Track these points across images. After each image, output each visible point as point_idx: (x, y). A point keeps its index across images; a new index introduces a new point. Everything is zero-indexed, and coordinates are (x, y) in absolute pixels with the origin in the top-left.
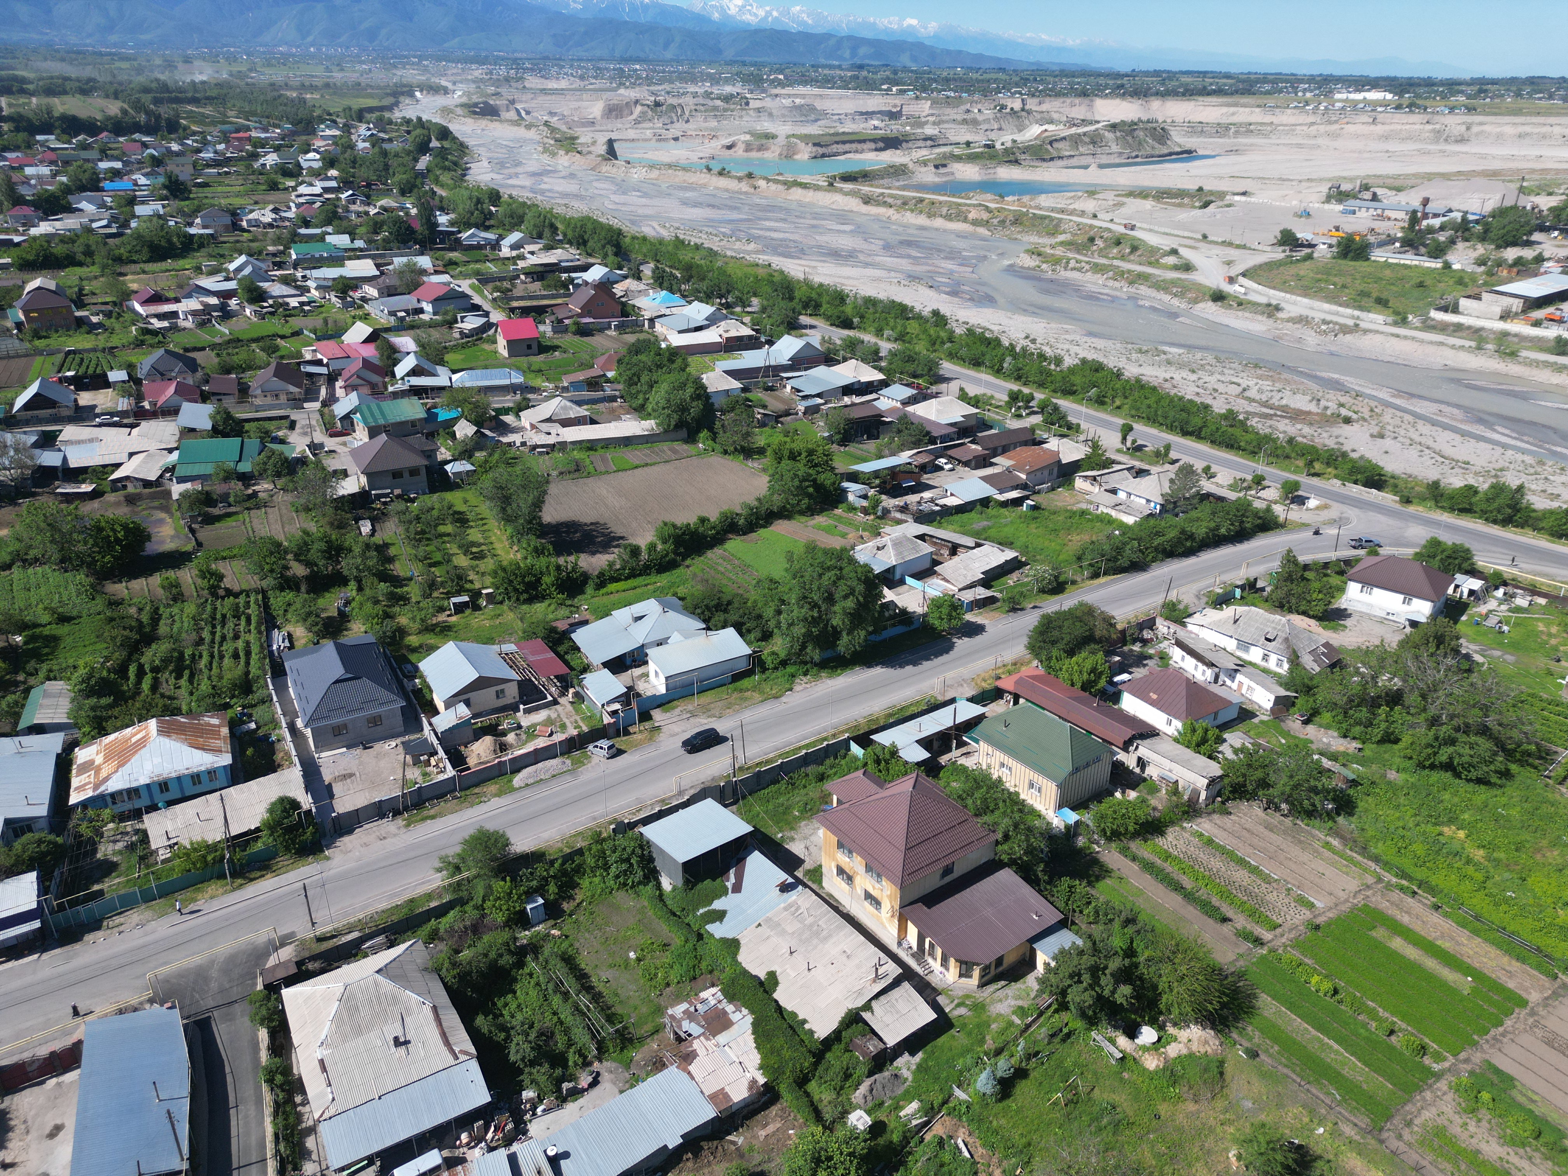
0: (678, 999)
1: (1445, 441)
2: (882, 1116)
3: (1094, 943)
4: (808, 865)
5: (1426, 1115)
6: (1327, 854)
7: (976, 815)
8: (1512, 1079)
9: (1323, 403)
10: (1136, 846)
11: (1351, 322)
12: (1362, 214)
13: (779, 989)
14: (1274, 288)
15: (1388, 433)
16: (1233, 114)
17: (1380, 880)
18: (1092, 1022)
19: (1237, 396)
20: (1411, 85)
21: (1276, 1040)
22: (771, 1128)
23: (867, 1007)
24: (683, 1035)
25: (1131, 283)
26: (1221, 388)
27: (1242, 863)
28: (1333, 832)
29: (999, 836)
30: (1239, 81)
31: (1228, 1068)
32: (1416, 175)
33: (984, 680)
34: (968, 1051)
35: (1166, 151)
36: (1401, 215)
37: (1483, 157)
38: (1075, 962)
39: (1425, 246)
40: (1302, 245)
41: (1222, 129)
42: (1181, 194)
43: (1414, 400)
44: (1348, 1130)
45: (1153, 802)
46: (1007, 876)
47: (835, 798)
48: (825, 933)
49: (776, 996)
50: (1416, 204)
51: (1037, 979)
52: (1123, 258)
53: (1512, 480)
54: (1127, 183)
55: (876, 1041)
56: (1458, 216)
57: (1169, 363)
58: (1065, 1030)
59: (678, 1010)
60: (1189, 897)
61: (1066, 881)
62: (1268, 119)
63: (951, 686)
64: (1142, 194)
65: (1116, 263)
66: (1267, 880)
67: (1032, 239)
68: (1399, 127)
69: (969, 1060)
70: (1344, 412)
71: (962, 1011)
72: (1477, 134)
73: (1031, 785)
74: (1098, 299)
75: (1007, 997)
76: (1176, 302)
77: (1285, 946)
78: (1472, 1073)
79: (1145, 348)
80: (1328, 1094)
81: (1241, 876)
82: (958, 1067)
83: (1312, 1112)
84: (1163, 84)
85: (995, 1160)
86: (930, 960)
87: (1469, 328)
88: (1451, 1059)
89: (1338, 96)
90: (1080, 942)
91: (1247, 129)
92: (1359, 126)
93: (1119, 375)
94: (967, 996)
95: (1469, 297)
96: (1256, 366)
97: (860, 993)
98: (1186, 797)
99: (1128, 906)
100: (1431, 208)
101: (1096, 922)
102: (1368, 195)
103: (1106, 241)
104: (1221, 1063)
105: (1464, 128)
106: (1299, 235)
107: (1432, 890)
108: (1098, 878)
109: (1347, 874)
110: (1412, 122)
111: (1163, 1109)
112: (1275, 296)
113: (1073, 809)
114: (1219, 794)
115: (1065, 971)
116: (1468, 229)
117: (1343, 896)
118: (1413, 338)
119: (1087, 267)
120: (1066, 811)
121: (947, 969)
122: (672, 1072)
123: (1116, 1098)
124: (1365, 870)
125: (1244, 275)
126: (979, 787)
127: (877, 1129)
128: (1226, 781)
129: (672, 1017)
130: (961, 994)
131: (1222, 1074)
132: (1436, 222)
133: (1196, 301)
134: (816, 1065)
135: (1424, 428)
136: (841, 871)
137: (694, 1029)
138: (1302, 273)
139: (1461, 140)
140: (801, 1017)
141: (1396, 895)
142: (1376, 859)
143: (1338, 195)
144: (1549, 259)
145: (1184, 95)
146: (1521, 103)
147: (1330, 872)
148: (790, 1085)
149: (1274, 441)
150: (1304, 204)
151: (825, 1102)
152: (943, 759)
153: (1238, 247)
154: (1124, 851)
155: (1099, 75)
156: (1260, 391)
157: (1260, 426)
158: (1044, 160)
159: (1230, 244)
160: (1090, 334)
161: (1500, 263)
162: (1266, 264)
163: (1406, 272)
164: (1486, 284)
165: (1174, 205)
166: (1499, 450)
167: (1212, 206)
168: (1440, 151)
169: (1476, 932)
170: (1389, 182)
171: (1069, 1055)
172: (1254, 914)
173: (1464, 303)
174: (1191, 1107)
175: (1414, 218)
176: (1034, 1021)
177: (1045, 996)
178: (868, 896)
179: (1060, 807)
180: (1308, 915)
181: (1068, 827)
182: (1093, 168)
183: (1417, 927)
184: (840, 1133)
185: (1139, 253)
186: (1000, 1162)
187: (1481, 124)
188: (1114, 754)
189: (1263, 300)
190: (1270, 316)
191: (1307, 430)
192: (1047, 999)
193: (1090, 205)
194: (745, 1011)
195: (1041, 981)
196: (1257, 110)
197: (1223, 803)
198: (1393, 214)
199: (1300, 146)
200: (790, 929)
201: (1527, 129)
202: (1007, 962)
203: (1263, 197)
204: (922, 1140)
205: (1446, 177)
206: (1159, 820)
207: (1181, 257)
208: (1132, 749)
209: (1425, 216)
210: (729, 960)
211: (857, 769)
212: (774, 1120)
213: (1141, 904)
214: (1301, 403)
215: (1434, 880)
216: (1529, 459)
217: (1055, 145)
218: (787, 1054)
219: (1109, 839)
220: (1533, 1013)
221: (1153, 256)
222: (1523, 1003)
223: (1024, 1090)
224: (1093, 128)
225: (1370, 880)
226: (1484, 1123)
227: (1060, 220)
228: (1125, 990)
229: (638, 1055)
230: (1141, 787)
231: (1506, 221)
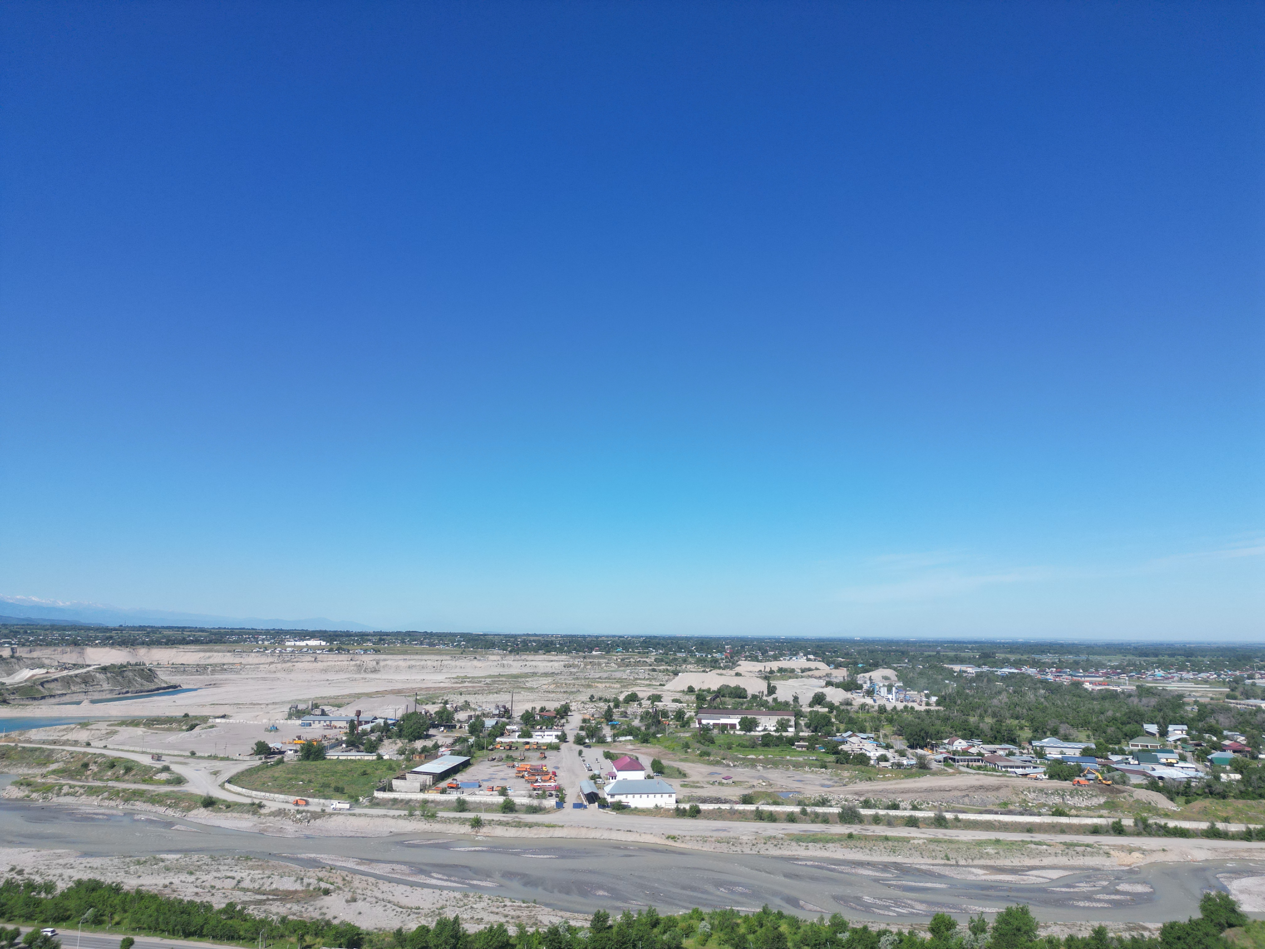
1: (400, 893)
9: (306, 881)
11: (318, 809)
12: (316, 725)
14: (256, 790)
15: (358, 897)
16: (209, 657)
19: (233, 889)
20: (337, 636)
25: (127, 801)
26: (218, 883)
30: (212, 633)
32: (350, 696)
35: (154, 687)
36: (343, 724)
37: (390, 681)
39: (363, 744)
40: (274, 753)
41: (201, 669)
42: (169, 720)
43: (374, 865)
50: (352, 715)
52: (117, 779)
53: (450, 915)
54: (119, 714)
56: (381, 722)
57: (168, 869)
62: (237, 660)
64: (134, 722)
65: (110, 784)
67: (22, 771)
68: (333, 663)
70: (323, 885)
72: (384, 667)
74: (93, 819)
76: (170, 812)
79: (143, 859)
84: (148, 636)
87: (402, 801)
89: (288, 644)
91: (221, 668)
92: (305, 663)
93: (116, 889)
95: (398, 778)
96: (247, 858)
100: (363, 717)
102: (318, 712)
103: (100, 765)
105: (375, 663)
106: (271, 746)
110: (341, 660)
112: (258, 796)
116: (389, 730)
118: (366, 815)
119: (82, 791)
125: (229, 781)
132: (368, 727)
133: (189, 809)
135: (385, 886)
138: (276, 775)
139: (375, 671)
143: (296, 713)
144: (442, 746)
145: (166, 644)
146: (406, 647)
149: (270, 923)
150: (272, 722)
153: (223, 759)
155: (89, 629)
156: (253, 880)
157: (256, 912)
158: (35, 699)
159: (215, 758)
160: (86, 854)
161: (413, 752)
162: (247, 770)
163: (353, 765)
164: (407, 767)
165: (164, 729)
166: (438, 892)
167: (197, 728)
168: (362, 678)
170: (331, 701)
173: (395, 783)
175: (353, 725)
182: (85, 703)
185: (133, 772)
187: (385, 660)
189: (248, 801)
190: (255, 813)
191: (295, 908)
193: (83, 735)
196: (229, 654)
198: (338, 724)
199: (264, 679)
201: (413, 663)
203: (239, 718)
205: (369, 695)
207: (173, 773)
209: (360, 723)
214: (288, 884)
216: (458, 895)
217: (46, 686)
221: (146, 775)
224: (84, 670)
227: (52, 751)
231: (412, 723)
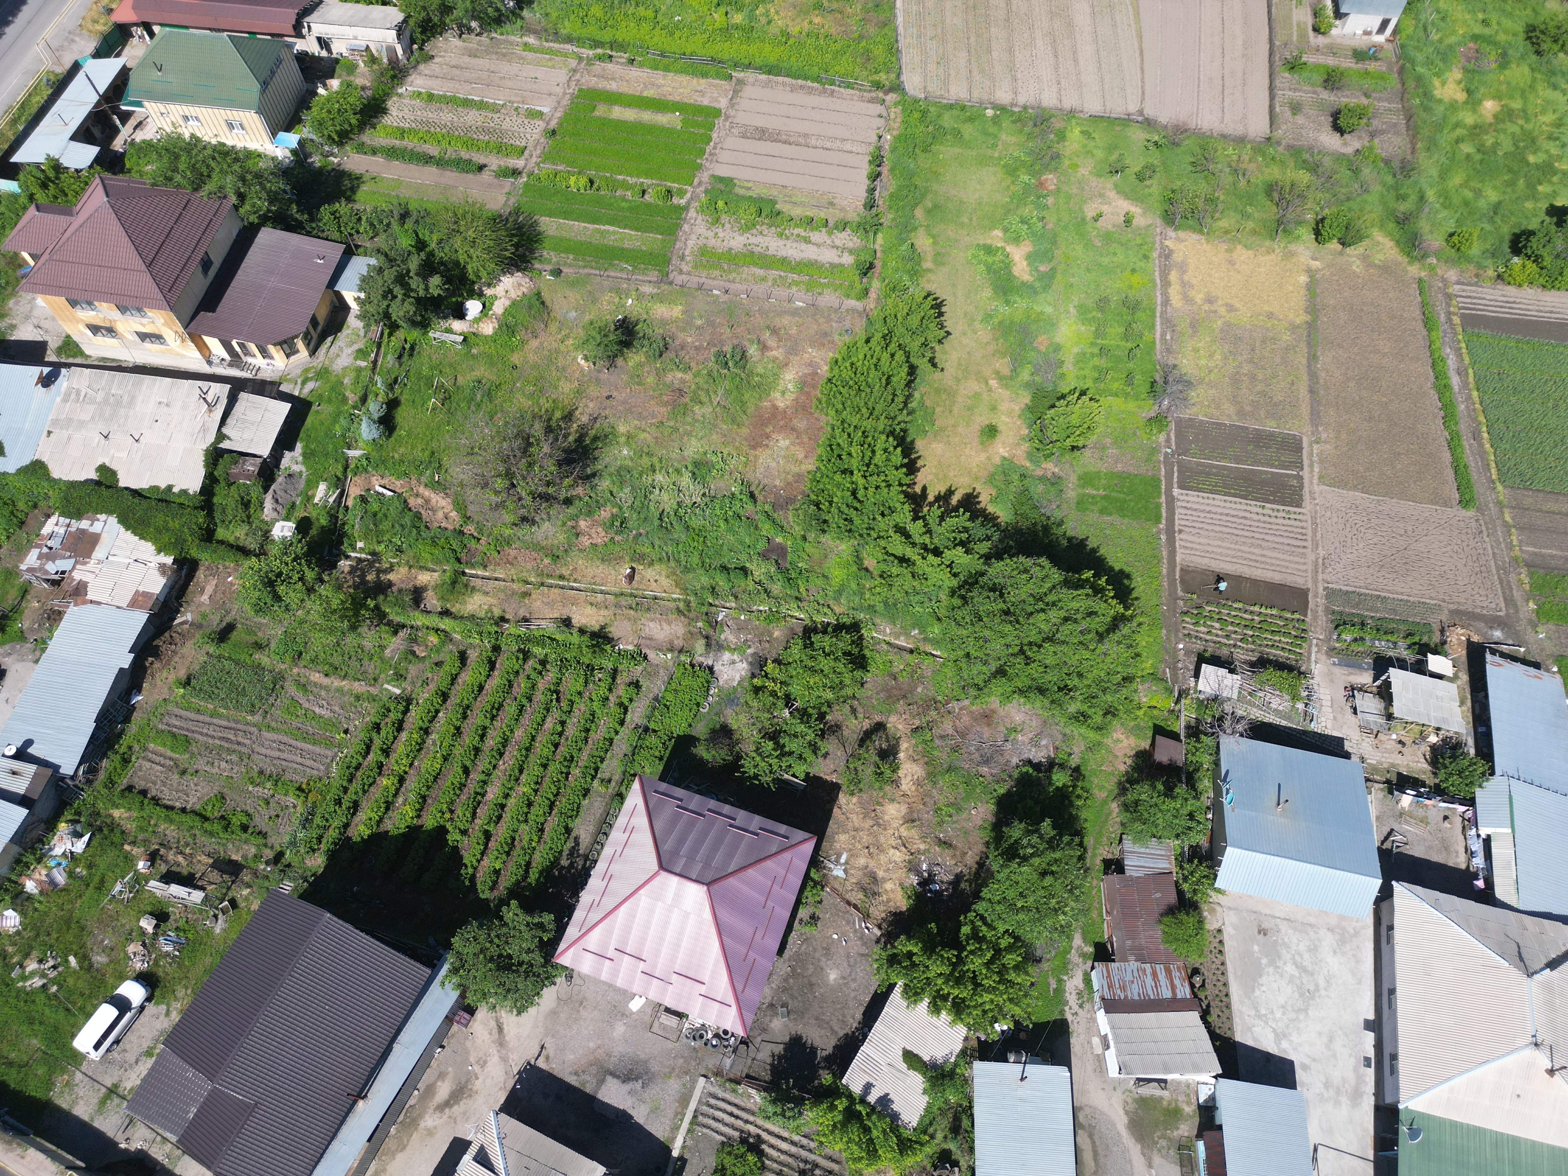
0: (21, 552)
2: (300, 513)
3: (386, 255)
4: (53, 343)
5: (690, 243)
6: (530, 55)
7: (196, 190)
8: (731, 180)
10: (368, 137)
13: (120, 476)
17: (581, 59)
18: (424, 325)
21: (567, 251)
22: (209, 589)
23: (221, 436)
24: (56, 577)
27: (467, 103)
28: (527, 30)
29: (233, 199)
31: (545, 295)
33: (95, 21)
34: (338, 415)
38: (380, 282)
44: (647, 289)
45: (359, 81)
46: (267, 236)
47: (25, 255)
48: (126, 398)
49: (122, 484)
51: (357, 317)
55: (251, 460)
58: (407, 346)
59: (32, 559)
60: (441, 163)
61: (325, 211)
63: (61, 48)
66: (495, 109)
69: (343, 422)
71: (310, 386)
73: (231, 126)
75: (341, 349)
77: (538, 164)
78: (706, 191)
80: (622, 270)
81: (473, 117)
82: (338, 434)
83: (618, 291)
85: (414, 482)
86: (250, 360)
88: (690, 189)
90: (373, 261)
94: (307, 370)
97: (204, 429)
98: (385, 60)
99: (395, 202)
101: (377, 235)
104: (538, 294)
107: (621, 47)
108: (354, 190)
109: (553, 67)
111: (516, 359)
113: (288, 129)
114: (413, 41)
115: (376, 296)
117: (559, 90)
120: (282, 135)
121: (272, 358)
122: (73, 613)
123: (477, 374)
124: (566, 55)
126: (177, 157)
127: (303, 526)
128: (412, 22)
129: (30, 570)
130: (299, 372)
131: (543, 303)
134: (210, 514)
136: (95, 329)
137: (64, 564)
140: (163, 486)
141: (598, 67)
142: (569, 40)
147: (540, 72)
148: (199, 546)
151: (243, 537)
152: (118, 145)
154: (361, 148)
169: (667, 69)
171: (422, 363)
172: (501, 149)
174: (534, 343)
176: (377, 355)
177: (374, 327)
178: (144, 336)
179: (274, 134)
180: (540, 124)
181: (294, 152)
183: (624, 88)
184: (274, 551)
186: (419, 481)
188: (290, 46)
192: (376, 330)
194: (102, 517)
195: (362, 317)
197: (421, 49)
200: (86, 416)
202: (321, 318)
204: (347, 508)
206: (374, 99)
208: (305, 31)
210: (45, 484)
211: (25, 208)
212: (207, 582)
213: (406, 194)
215: (621, 35)
218: (174, 524)
219: (340, 144)
220: (727, 117)
222: (717, 113)
223: (402, 415)
225: (573, 63)
226: (727, 226)
228: (435, 281)
229: (25, 622)
230: (338, 70)
